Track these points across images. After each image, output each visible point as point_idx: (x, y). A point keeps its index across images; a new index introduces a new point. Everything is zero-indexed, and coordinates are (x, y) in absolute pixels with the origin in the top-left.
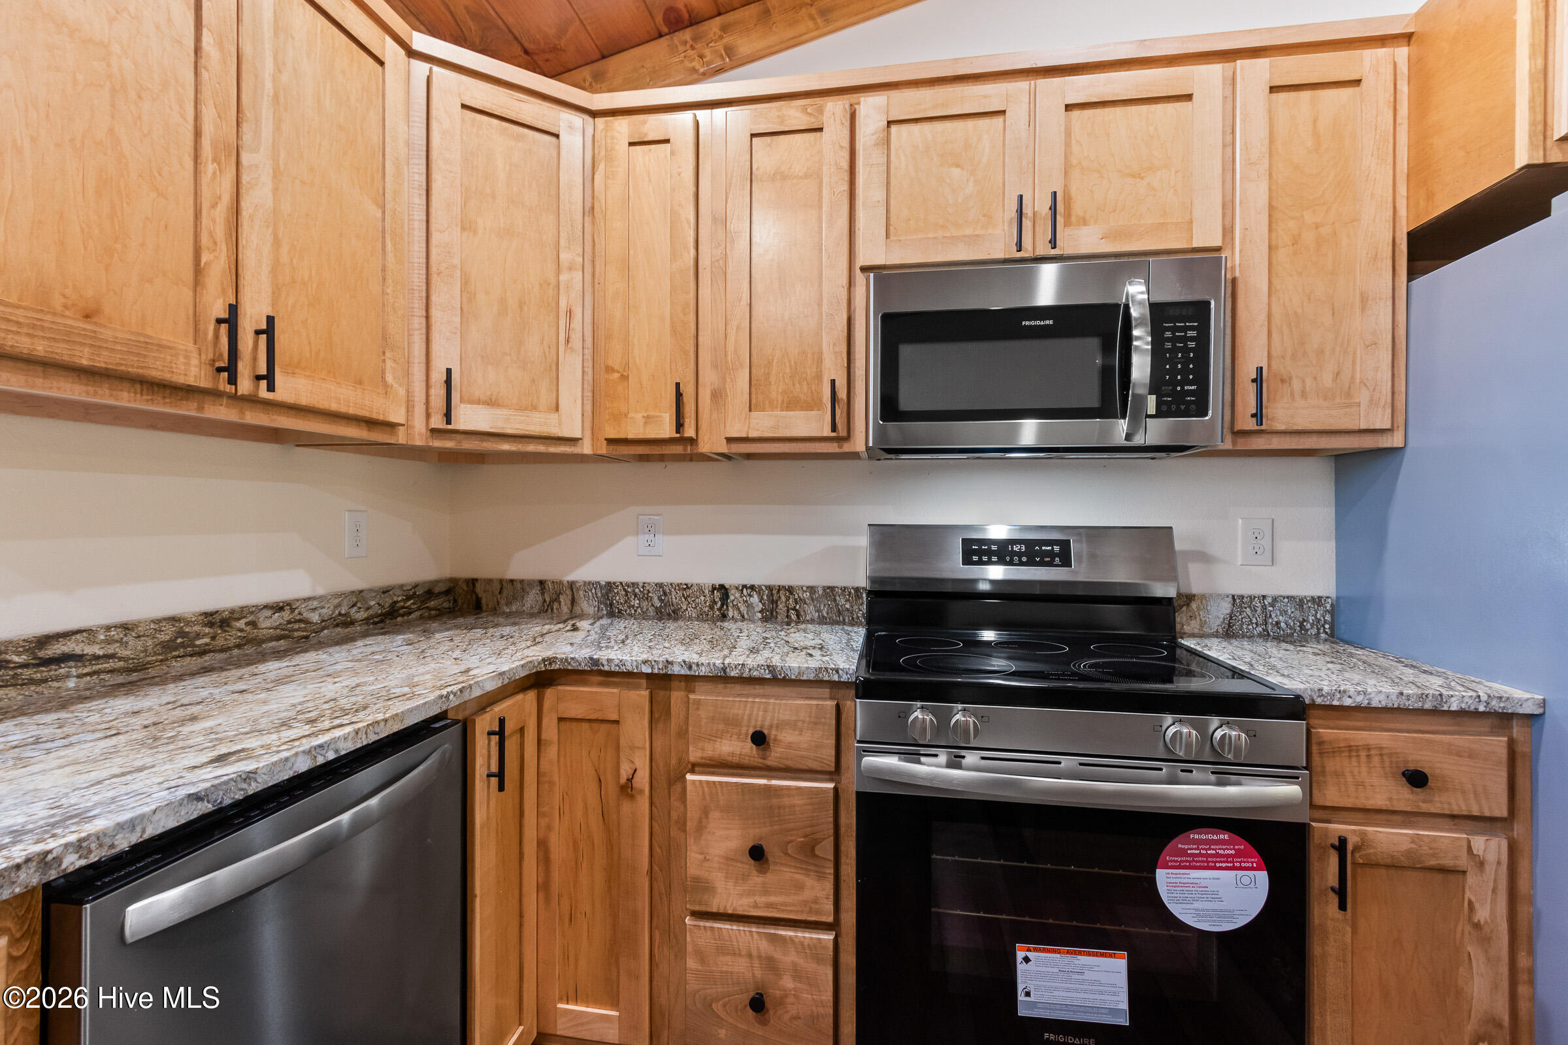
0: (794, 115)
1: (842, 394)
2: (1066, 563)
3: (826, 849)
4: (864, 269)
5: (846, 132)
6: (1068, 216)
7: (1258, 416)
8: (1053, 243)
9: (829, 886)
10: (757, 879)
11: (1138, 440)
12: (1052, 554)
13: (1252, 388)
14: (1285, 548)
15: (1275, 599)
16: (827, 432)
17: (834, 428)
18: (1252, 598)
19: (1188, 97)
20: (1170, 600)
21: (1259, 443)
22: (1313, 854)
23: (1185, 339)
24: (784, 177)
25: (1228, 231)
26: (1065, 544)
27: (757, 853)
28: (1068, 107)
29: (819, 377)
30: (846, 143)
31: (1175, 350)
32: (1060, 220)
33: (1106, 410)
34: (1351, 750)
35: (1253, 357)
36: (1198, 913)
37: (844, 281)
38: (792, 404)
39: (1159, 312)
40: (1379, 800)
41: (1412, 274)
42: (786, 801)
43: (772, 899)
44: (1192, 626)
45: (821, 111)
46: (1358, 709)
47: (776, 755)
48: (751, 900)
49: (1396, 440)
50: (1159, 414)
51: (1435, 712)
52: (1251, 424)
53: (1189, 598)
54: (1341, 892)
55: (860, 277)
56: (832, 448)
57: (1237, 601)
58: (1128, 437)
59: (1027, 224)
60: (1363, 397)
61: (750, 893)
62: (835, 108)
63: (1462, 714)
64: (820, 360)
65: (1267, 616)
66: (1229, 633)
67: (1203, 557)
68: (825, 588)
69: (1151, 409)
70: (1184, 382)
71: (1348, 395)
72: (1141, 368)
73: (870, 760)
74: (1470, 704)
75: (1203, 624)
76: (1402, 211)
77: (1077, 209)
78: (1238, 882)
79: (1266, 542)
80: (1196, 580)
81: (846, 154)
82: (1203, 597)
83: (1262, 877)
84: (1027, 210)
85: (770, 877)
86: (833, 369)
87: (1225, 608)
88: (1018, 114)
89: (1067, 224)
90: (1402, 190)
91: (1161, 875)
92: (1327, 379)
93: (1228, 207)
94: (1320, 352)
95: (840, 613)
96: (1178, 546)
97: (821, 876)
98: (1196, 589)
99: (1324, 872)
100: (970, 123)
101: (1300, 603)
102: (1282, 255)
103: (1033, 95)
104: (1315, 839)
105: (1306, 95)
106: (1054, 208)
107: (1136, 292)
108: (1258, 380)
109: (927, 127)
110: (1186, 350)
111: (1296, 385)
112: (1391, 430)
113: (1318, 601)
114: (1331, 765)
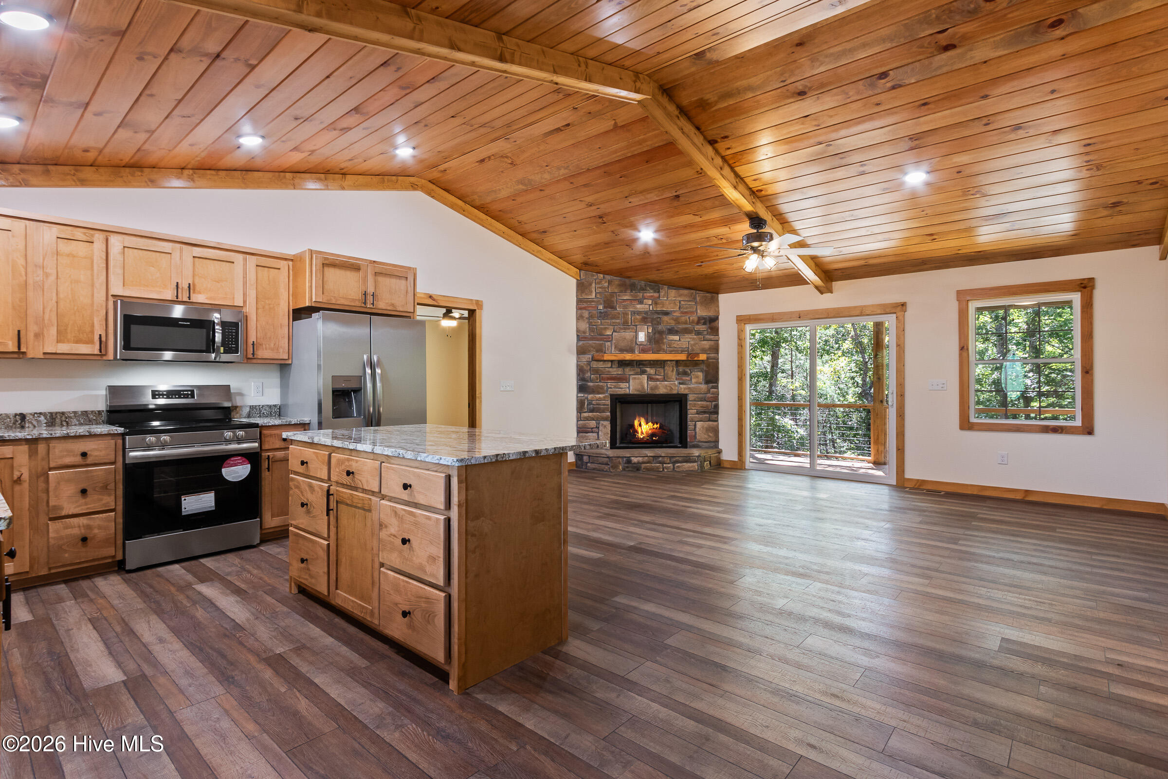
0: (79, 234)
1: (103, 339)
2: (193, 397)
3: (112, 486)
4: (112, 296)
5: (104, 246)
6: (194, 290)
7: (253, 354)
8: (189, 298)
9: (113, 497)
10: (82, 501)
11: (218, 360)
12: (188, 395)
13: (252, 346)
14: (266, 390)
15: (263, 406)
16: (97, 352)
17: (101, 352)
18: (256, 406)
19: (233, 263)
20: (229, 407)
21: (254, 361)
22: (263, 461)
23: (232, 332)
24: (74, 256)
25: (245, 302)
26: (192, 391)
27: (84, 492)
28: (194, 257)
29: (92, 332)
30: (104, 250)
31: (229, 335)
32: (191, 291)
33: (208, 351)
34: (271, 435)
35: (252, 338)
36: (233, 478)
37: (104, 299)
38: (78, 341)
39: (223, 324)
40: (277, 446)
41: (294, 320)
42: (95, 474)
43: (89, 506)
44: (238, 415)
45: (93, 236)
46: (273, 426)
47: (90, 460)
48: (80, 508)
49: (290, 362)
50: (224, 353)
51: (289, 425)
52: (251, 356)
53: (236, 407)
54: (268, 469)
55: (110, 298)
56: (99, 358)
57: (252, 407)
58: (215, 358)
59: (180, 290)
60: (281, 350)
61: (78, 506)
62: (99, 238)
63: (295, 424)
64: (93, 326)
65: (260, 411)
66: (249, 416)
67: (241, 394)
68: (82, 412)
69: (222, 351)
70: (232, 344)
71: (278, 350)
72: (218, 337)
73: (132, 454)
74: (296, 422)
75: (241, 415)
76: (291, 303)
77: (197, 288)
78: (243, 468)
79: (261, 389)
80: (238, 402)
81: (104, 254)
82: (241, 406)
83: (249, 466)
84: (180, 286)
85: (88, 499)
86: (99, 330)
87: (248, 409)
88: (176, 255)
89: (194, 292)
90: (291, 298)
91: (223, 470)
92: (272, 345)
93: (245, 295)
94: (270, 338)
95: (90, 421)
96: (232, 391)
97: (109, 495)
98: (238, 404)
99: (265, 465)
100: (158, 254)
101: (270, 407)
102: (260, 311)
103: (181, 250)
104: (263, 457)
105: (266, 269)
106: (189, 287)
107: (216, 317)
108: (253, 344)
109: (140, 251)
110: (232, 335)
111: (264, 346)
112: (288, 359)
113: (275, 406)
114: (267, 439)
